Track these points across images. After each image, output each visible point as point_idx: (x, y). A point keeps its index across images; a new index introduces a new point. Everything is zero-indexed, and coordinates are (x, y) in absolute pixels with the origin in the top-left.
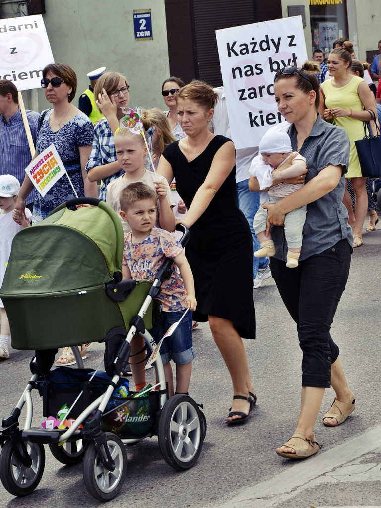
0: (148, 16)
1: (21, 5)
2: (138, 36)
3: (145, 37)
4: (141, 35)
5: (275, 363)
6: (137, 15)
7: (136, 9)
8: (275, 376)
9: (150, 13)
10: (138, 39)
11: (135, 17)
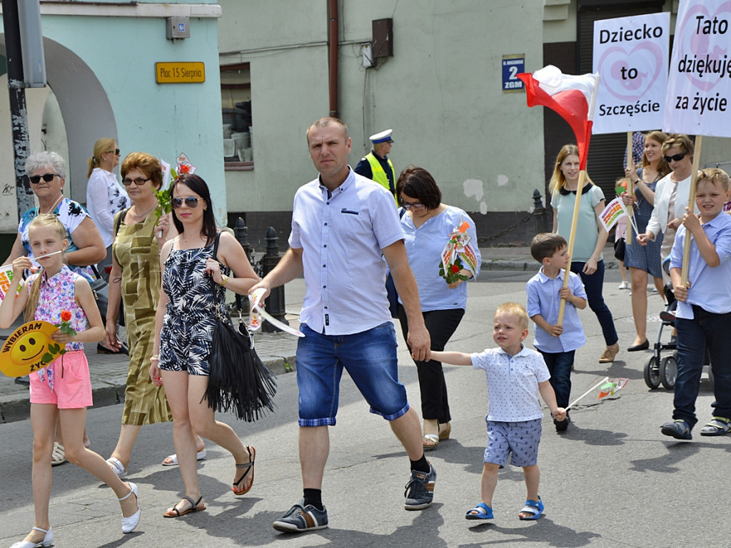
0: (521, 62)
1: (364, 47)
2: (507, 87)
3: (515, 88)
4: (511, 87)
5: (665, 491)
6: (506, 61)
7: (506, 54)
8: (665, 506)
9: (523, 59)
10: (507, 91)
11: (505, 63)
